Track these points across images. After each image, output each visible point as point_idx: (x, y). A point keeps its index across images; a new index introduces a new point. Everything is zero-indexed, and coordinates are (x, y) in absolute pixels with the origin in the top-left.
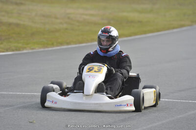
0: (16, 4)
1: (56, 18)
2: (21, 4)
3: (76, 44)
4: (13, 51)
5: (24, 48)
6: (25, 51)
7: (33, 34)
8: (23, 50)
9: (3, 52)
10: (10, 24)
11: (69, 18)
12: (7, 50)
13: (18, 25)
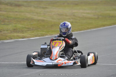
0: (43, 8)
1: (66, 16)
2: (46, 8)
3: (77, 31)
4: (39, 36)
5: (47, 35)
6: (46, 36)
7: (52, 26)
8: (45, 36)
9: (34, 37)
10: (39, 20)
11: (74, 15)
12: (36, 36)
13: (43, 21)
